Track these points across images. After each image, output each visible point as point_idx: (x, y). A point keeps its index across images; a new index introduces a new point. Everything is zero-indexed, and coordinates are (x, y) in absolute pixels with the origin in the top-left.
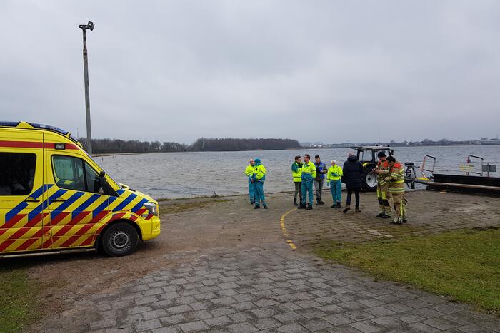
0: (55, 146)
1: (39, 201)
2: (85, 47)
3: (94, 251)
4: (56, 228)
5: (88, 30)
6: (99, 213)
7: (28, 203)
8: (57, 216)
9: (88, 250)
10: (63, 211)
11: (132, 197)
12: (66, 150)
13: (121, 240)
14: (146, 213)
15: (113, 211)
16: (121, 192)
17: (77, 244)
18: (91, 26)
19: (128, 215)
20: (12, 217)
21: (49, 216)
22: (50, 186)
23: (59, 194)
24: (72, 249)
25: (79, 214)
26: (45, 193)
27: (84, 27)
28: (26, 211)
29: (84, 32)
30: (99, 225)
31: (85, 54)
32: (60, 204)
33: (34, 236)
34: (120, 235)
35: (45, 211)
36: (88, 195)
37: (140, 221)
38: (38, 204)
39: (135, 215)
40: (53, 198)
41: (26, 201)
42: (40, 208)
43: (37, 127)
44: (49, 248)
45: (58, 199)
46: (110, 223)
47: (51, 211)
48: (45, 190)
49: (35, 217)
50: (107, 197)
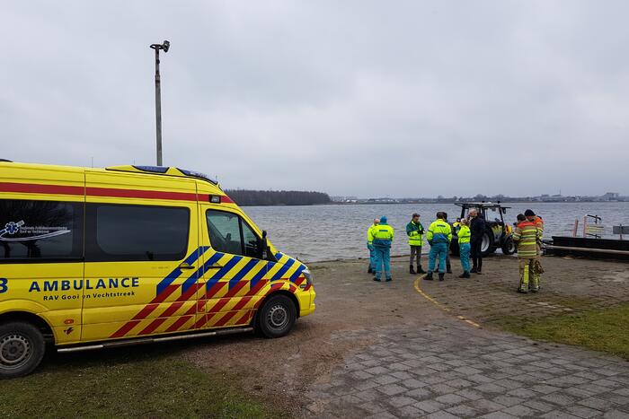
0: (210, 198)
1: (193, 268)
2: (157, 72)
3: (251, 331)
4: (212, 302)
5: (161, 51)
6: (257, 283)
7: (182, 270)
8: (213, 287)
9: (245, 330)
10: (220, 281)
11: (290, 263)
12: (222, 204)
13: (279, 316)
14: (305, 282)
15: (272, 280)
16: (279, 256)
17: (232, 323)
18: (166, 47)
19: (287, 286)
20: (164, 289)
21: (204, 287)
22: (206, 248)
23: (215, 258)
24: (226, 328)
25: (236, 284)
26: (201, 258)
27: (157, 48)
28: (179, 281)
29: (157, 53)
30: (257, 298)
31: (158, 82)
32: (216, 271)
33: (188, 313)
34: (277, 311)
35: (200, 281)
36: (246, 260)
37: (299, 292)
38: (193, 271)
39: (293, 285)
40: (209, 264)
41: (179, 268)
42: (195, 276)
43: (187, 174)
44: (202, 328)
45: (214, 265)
46: (269, 295)
47: (207, 280)
48: (201, 254)
49: (189, 288)
50: (265, 262)
